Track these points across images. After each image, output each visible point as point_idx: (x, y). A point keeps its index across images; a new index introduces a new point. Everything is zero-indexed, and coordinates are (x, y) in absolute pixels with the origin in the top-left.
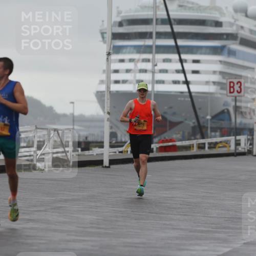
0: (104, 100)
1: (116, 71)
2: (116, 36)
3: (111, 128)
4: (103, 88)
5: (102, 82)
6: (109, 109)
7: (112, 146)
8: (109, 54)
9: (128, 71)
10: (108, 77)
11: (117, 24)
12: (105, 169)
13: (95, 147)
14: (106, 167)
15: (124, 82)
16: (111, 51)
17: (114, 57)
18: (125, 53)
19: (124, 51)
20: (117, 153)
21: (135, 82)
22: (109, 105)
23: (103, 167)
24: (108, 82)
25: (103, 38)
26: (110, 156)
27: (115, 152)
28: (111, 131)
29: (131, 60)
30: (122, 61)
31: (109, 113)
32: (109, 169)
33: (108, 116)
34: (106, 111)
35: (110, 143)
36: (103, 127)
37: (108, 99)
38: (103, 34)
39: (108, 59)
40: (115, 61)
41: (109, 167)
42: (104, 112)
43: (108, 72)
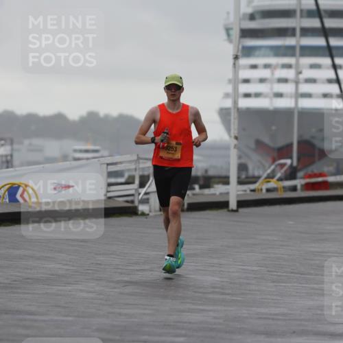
0: (230, 120)
1: (246, 81)
2: (246, 33)
3: (240, 157)
4: (228, 103)
5: (227, 95)
6: (236, 132)
7: (240, 182)
8: (236, 58)
9: (262, 81)
10: (236, 89)
11: (248, 17)
12: (232, 213)
13: (218, 183)
14: (233, 211)
15: (258, 95)
16: (239, 54)
17: (243, 61)
18: (258, 56)
19: (257, 53)
20: (248, 192)
21: (272, 95)
22: (236, 127)
23: (229, 211)
24: (235, 96)
25: (229, 35)
26: (238, 195)
27: (245, 191)
28: (240, 161)
29: (266, 66)
30: (254, 67)
31: (236, 138)
32: (236, 213)
33: (235, 142)
34: (233, 135)
35: (239, 178)
36: (229, 156)
37: (234, 119)
38: (228, 30)
39: (234, 64)
40: (245, 67)
41: (236, 211)
42: (230, 137)
43: (235, 82)
